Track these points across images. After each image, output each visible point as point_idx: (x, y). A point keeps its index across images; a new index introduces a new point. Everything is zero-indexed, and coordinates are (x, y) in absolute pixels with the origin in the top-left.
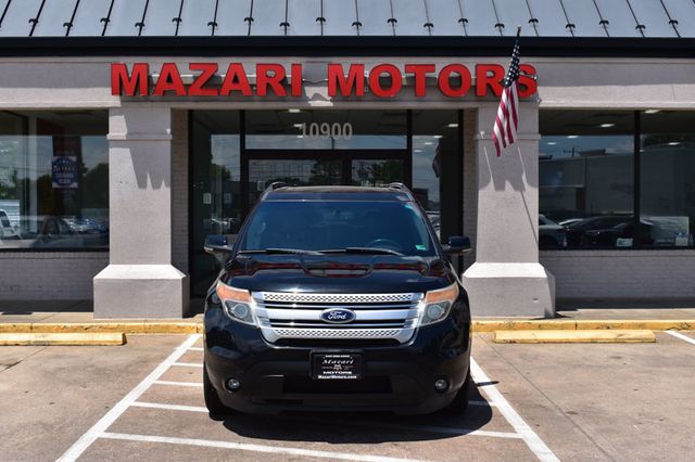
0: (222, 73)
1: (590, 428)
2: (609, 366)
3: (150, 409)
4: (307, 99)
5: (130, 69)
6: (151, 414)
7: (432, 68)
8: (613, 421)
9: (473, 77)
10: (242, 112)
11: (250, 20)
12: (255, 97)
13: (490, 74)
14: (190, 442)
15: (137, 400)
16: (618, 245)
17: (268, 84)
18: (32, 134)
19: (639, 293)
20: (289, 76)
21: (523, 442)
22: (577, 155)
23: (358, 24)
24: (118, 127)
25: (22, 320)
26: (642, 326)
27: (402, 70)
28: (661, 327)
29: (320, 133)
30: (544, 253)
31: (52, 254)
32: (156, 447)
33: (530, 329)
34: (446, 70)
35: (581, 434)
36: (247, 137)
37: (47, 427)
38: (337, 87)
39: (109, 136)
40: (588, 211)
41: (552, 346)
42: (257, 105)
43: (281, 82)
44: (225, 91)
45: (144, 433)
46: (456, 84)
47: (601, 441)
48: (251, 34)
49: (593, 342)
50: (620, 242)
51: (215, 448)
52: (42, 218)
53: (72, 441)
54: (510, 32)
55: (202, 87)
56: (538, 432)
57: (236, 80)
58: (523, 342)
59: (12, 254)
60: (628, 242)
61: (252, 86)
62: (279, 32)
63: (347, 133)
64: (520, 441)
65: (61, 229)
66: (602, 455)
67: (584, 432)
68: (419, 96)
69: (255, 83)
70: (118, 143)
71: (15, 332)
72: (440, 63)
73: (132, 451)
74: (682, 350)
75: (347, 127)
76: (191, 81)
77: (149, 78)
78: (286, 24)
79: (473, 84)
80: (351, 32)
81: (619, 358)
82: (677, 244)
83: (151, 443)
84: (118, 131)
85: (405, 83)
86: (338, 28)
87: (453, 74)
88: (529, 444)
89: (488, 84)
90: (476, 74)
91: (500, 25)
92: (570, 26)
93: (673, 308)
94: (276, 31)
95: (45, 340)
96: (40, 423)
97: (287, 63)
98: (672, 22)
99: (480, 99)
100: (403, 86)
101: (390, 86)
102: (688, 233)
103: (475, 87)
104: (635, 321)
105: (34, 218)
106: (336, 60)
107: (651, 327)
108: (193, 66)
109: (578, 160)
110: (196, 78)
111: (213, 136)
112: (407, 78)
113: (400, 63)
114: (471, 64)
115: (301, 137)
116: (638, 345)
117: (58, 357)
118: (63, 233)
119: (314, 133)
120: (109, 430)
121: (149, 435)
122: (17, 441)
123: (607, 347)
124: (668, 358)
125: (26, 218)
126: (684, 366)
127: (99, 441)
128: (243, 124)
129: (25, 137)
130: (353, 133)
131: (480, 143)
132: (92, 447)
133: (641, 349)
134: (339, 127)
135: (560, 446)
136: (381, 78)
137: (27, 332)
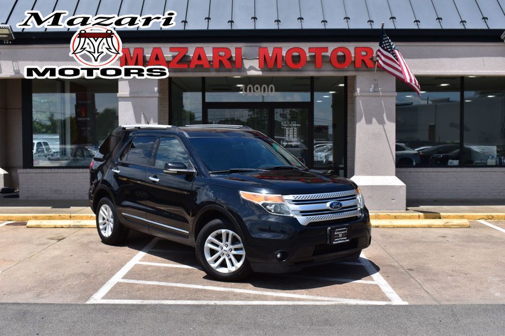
0: (191, 53)
1: (420, 279)
2: (438, 242)
3: (148, 266)
4: (245, 70)
5: (132, 51)
6: (148, 269)
7: (326, 49)
8: (435, 274)
9: (353, 55)
10: (203, 78)
11: (209, 19)
12: (212, 69)
13: (364, 53)
14: (174, 285)
15: (140, 261)
16: (449, 164)
17: (220, 60)
18: (67, 92)
19: (463, 196)
20: (234, 55)
21: (378, 286)
22: (430, 102)
23: (278, 21)
24: (124, 89)
25: (65, 212)
26: (462, 217)
27: (307, 50)
28: (474, 218)
29: (254, 91)
30: (399, 169)
31: (81, 170)
32: (154, 287)
33: (389, 219)
34: (335, 51)
35: (414, 281)
36: (207, 94)
37: (87, 276)
38: (265, 62)
39: (119, 94)
40: (437, 140)
41: (403, 230)
42: (213, 74)
43: (228, 59)
44: (192, 66)
45: (145, 279)
46: (342, 60)
47: (427, 286)
48: (209, 29)
49: (429, 227)
50: (451, 163)
51: (189, 289)
52: (73, 147)
53: (102, 284)
54: (377, 26)
55: (177, 63)
56: (387, 281)
57: (199, 58)
58: (384, 227)
59: (56, 170)
60: (456, 162)
61: (210, 62)
62: (227, 27)
63: (272, 91)
64: (376, 285)
65: (85, 154)
66: (426, 295)
67: (416, 281)
68: (318, 68)
69: (212, 60)
70: (124, 99)
71: (60, 219)
72: (331, 47)
73: (139, 290)
74: (486, 232)
75: (272, 88)
76: (171, 59)
77: (144, 57)
78: (232, 22)
79: (353, 59)
80: (274, 26)
81: (445, 237)
82: (488, 164)
83: (150, 285)
84: (125, 91)
85: (308, 59)
86: (265, 24)
87: (340, 54)
88: (381, 287)
89: (362, 60)
90: (355, 54)
91: (371, 21)
92: (416, 21)
93: (483, 205)
94: (226, 26)
95: (80, 224)
96: (82, 273)
97: (232, 47)
98: (484, 18)
99: (357, 70)
100: (308, 62)
101: (299, 61)
102: (495, 157)
103: (355, 61)
104: (457, 214)
105: (69, 147)
106: (264, 45)
107: (468, 218)
108: (172, 49)
109: (430, 105)
110: (174, 57)
111: (184, 93)
112: (310, 56)
113: (305, 47)
114: (351, 47)
115: (242, 93)
116: (459, 229)
117: (88, 235)
118: (87, 157)
119: (250, 91)
120: (124, 278)
121: (148, 280)
122: (69, 283)
123: (437, 230)
124: (475, 237)
125: (63, 146)
126: (485, 242)
127: (119, 284)
128: (204, 86)
129: (63, 94)
130: (275, 91)
131: (357, 99)
132: (115, 287)
133: (460, 232)
134: (266, 87)
135: (400, 289)
136: (293, 57)
137: (68, 219)
